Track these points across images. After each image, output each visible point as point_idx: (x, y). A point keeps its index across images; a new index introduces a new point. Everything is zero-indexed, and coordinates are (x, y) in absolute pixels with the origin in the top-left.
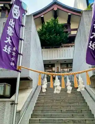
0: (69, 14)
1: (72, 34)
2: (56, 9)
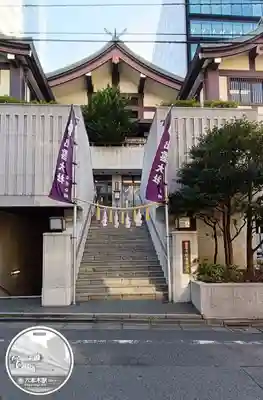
0: (142, 76)
1: (145, 117)
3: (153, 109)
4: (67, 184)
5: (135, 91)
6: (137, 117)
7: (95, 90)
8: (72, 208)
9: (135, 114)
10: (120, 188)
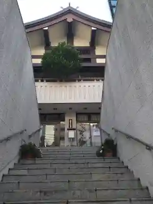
0: (93, 28)
2: (70, 20)
3: (104, 57)
6: (90, 62)
7: (52, 45)
9: (89, 60)
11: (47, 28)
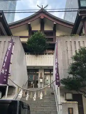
0: (54, 23)
2: (42, 17)
4: (6, 73)
5: (52, 29)
6: (53, 41)
7: (33, 30)
8: (6, 87)
10: (43, 77)
11: (30, 23)
